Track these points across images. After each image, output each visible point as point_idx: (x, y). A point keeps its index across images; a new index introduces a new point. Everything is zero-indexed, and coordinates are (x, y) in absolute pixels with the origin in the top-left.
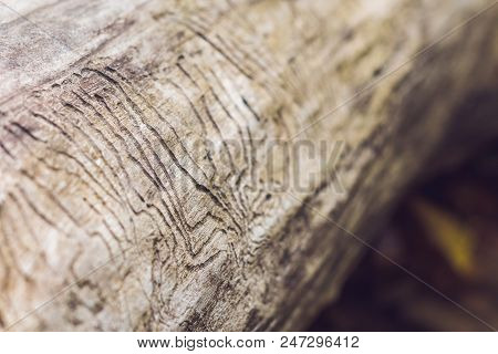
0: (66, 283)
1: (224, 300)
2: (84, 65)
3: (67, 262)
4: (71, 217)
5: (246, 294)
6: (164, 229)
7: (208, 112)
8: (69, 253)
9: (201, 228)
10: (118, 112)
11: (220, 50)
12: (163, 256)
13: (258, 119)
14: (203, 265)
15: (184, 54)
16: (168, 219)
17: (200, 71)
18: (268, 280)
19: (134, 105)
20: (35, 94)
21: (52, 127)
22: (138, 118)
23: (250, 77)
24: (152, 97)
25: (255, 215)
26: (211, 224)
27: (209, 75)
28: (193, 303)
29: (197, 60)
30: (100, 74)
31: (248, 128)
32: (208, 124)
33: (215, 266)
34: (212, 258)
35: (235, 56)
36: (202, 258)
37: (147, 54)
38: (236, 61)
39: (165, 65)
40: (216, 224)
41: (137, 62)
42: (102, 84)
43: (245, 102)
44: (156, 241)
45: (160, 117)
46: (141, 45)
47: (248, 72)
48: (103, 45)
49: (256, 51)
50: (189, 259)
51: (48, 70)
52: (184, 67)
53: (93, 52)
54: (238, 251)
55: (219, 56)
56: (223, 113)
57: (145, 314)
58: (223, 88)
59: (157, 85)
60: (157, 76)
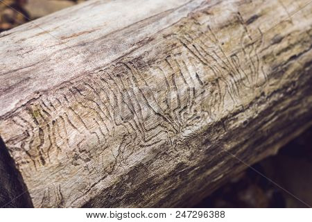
0: (74, 151)
1: (161, 159)
2: (119, 61)
3: (77, 143)
4: (85, 126)
5: (176, 156)
6: (131, 131)
7: (174, 81)
8: (79, 140)
9: (153, 131)
10: (125, 83)
11: (192, 52)
12: (128, 141)
13: (202, 84)
14: (150, 145)
15: (171, 55)
16: (135, 127)
17: (177, 63)
18: (193, 151)
19: (135, 79)
20: (90, 74)
21: (90, 89)
22: (134, 84)
23: (205, 64)
24: (146, 75)
25: (187, 125)
26: (159, 128)
27: (181, 64)
28: (140, 160)
29: (177, 57)
30: (125, 65)
31: (194, 88)
32: (172, 87)
33: (156, 146)
34: (155, 143)
35: (200, 54)
36: (150, 142)
37: (152, 55)
38: (200, 57)
39: (159, 60)
40: (162, 129)
41: (145, 59)
42: (123, 69)
43: (197, 76)
44: (125, 136)
45: (146, 84)
46: (151, 51)
47: (205, 62)
48: (133, 51)
49: (214, 51)
50: (142, 143)
51: (101, 63)
52: (169, 61)
53: (127, 54)
54: (173, 140)
55: (190, 55)
56: (182, 81)
57: (112, 163)
58: (187, 70)
59: (151, 69)
60: (153, 65)
